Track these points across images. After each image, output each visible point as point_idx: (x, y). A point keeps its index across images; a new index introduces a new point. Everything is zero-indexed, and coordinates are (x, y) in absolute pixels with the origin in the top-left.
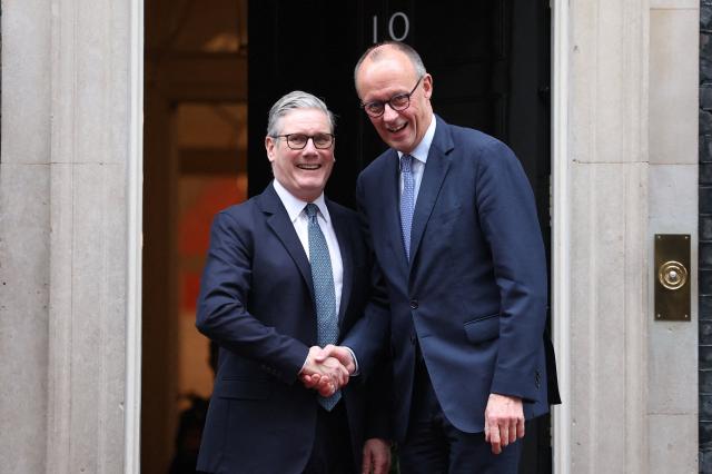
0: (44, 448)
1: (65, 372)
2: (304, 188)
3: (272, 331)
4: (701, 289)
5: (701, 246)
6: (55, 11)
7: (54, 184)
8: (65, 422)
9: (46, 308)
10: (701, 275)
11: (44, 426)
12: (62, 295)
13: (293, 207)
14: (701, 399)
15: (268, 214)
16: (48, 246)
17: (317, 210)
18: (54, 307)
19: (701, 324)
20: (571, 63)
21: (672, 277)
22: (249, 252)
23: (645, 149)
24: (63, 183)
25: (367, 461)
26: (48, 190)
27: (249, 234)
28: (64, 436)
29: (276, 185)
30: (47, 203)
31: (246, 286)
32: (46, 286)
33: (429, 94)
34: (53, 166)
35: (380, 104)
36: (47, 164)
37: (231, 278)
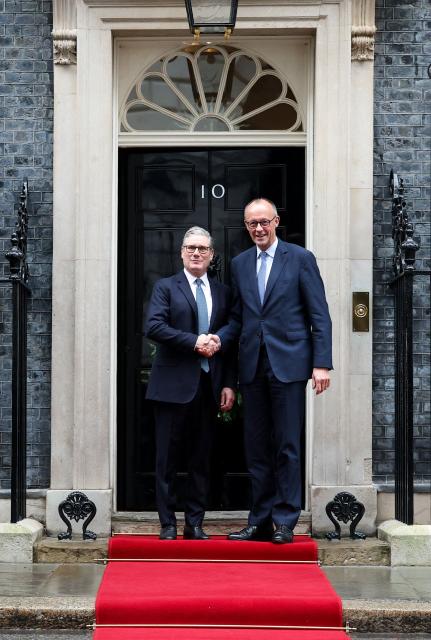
0: (73, 389)
1: (82, 355)
2: (193, 269)
3: (179, 332)
4: (374, 317)
5: (374, 297)
6: (78, 191)
7: (77, 270)
8: (82, 379)
9: (74, 326)
10: (374, 311)
11: (73, 380)
12: (80, 321)
13: (191, 279)
14: (373, 367)
15: (179, 282)
16: (74, 297)
17: (202, 282)
18: (77, 326)
19: (374, 333)
20: (314, 214)
21: (361, 311)
22: (168, 299)
23: (348, 253)
24: (81, 269)
25: (223, 397)
26: (74, 273)
27: (169, 290)
28: (82, 384)
29: (185, 270)
30: (74, 278)
31: (166, 315)
32: (74, 316)
33: (277, 225)
34: (77, 262)
35: (255, 223)
36: (74, 260)
37: (159, 312)
